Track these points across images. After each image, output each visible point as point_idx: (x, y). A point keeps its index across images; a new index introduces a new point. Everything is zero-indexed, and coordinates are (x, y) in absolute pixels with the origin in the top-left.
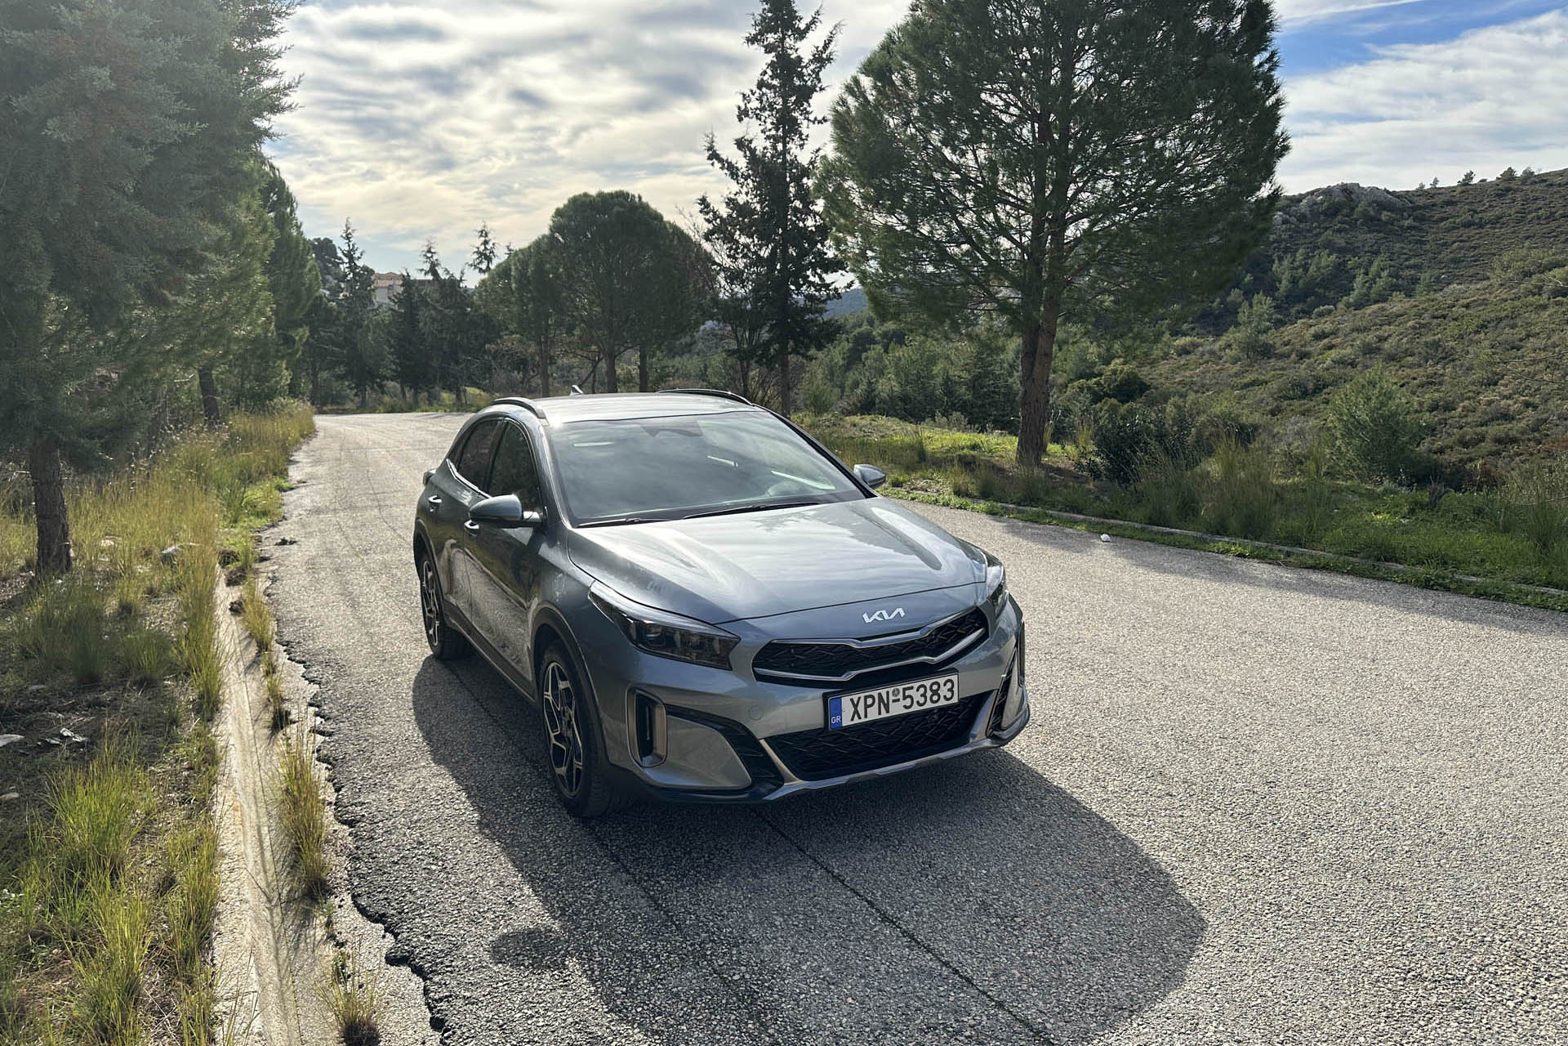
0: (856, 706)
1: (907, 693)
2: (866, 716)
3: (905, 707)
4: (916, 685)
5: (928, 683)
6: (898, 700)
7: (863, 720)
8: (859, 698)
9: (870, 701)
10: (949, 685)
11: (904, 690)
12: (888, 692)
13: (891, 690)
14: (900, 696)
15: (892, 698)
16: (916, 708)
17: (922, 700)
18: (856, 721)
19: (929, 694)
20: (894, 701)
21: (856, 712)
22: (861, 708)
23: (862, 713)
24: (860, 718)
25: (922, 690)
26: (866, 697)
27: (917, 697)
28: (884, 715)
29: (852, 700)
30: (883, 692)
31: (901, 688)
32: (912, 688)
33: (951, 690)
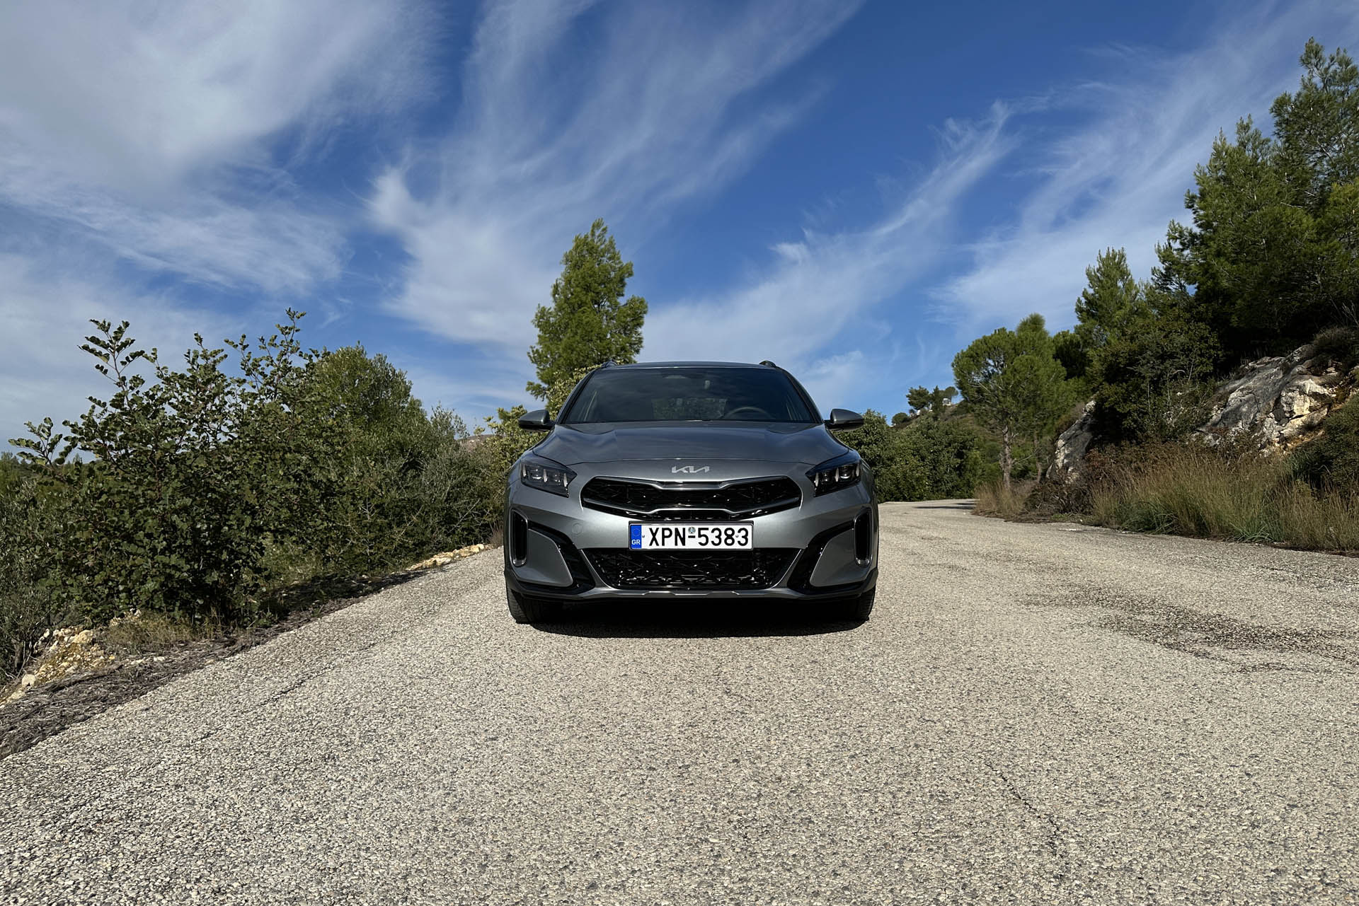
0: (654, 535)
1: (703, 532)
2: (663, 544)
3: (700, 543)
4: (711, 527)
5: (723, 528)
6: (694, 537)
7: (660, 547)
8: (657, 529)
9: (667, 533)
10: (743, 533)
11: (700, 529)
12: (684, 529)
13: (687, 527)
14: (696, 534)
15: (687, 534)
16: (710, 546)
17: (717, 541)
18: (654, 546)
19: (723, 537)
20: (689, 537)
21: (654, 539)
22: (659, 537)
23: (660, 541)
24: (657, 544)
25: (717, 533)
26: (663, 530)
27: (712, 537)
28: (680, 546)
29: (651, 529)
30: (680, 528)
31: (697, 527)
32: (707, 529)
33: (745, 537)
